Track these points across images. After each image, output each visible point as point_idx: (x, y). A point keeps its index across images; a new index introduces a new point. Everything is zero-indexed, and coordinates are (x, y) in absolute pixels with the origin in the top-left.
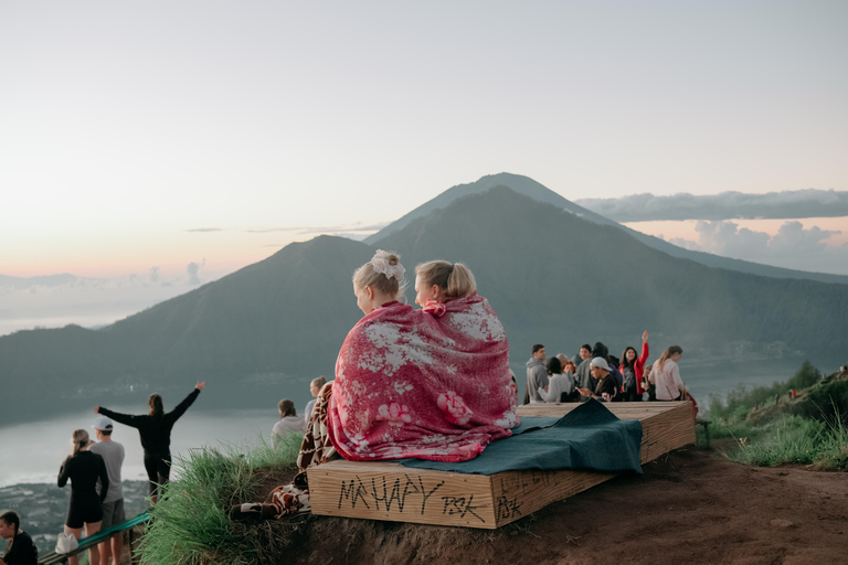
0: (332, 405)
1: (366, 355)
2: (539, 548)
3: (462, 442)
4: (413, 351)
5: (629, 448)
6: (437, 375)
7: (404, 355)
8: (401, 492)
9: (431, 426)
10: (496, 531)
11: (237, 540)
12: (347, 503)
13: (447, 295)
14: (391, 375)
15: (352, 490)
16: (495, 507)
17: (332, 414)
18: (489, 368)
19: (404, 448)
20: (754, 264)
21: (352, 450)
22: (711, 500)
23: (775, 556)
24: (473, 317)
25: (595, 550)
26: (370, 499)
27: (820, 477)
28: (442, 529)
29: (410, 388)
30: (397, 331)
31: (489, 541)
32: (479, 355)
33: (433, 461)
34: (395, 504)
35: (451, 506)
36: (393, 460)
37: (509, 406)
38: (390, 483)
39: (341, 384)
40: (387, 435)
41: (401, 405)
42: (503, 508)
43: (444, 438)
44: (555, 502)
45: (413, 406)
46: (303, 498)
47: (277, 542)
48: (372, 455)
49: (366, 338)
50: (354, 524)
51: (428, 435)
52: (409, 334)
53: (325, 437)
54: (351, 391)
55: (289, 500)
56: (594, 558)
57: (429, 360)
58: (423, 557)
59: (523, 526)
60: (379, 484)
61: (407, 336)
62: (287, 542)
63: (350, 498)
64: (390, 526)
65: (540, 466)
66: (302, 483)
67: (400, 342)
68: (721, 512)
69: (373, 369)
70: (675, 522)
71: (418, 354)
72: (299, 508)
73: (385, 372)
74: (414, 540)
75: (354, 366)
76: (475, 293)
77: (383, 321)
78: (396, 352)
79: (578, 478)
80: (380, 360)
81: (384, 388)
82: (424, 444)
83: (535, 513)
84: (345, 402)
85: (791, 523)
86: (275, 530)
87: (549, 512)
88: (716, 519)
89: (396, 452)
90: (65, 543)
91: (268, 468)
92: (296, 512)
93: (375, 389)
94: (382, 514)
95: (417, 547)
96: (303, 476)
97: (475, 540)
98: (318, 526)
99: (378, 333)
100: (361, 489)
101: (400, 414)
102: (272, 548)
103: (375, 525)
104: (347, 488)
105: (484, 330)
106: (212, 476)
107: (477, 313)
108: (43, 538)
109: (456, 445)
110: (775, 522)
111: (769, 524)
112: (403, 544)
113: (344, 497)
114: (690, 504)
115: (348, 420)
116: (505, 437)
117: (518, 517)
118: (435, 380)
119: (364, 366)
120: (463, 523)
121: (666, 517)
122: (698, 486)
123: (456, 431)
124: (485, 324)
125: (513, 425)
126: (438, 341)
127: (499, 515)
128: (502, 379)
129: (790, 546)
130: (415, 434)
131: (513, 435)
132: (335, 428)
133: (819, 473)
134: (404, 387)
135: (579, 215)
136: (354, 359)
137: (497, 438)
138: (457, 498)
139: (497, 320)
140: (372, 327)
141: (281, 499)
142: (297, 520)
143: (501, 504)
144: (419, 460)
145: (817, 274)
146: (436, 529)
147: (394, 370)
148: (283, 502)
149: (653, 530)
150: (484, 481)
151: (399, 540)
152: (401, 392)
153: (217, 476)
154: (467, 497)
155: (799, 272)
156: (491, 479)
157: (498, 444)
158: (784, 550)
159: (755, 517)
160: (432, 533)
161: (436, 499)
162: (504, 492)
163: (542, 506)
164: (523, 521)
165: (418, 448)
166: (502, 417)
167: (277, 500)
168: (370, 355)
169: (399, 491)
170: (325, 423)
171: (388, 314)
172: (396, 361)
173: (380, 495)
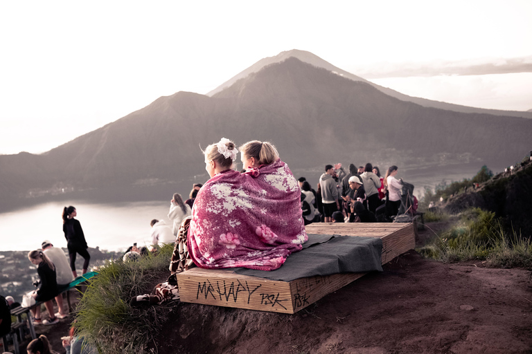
0: (191, 234)
1: (211, 203)
2: (320, 325)
3: (272, 256)
4: (240, 201)
5: (374, 257)
6: (255, 215)
7: (235, 203)
8: (235, 290)
9: (253, 246)
10: (294, 315)
11: (135, 319)
12: (202, 296)
13: (260, 163)
14: (227, 215)
15: (205, 288)
16: (292, 300)
17: (191, 239)
18: (288, 209)
19: (236, 260)
20: (452, 104)
21: (204, 263)
22: (424, 291)
23: (462, 331)
24: (278, 177)
25: (354, 326)
26: (216, 293)
27: (490, 273)
28: (261, 313)
29: (238, 223)
30: (230, 188)
31: (289, 321)
32: (282, 201)
33: (254, 269)
34: (231, 297)
35: (266, 300)
36: (229, 268)
37: (300, 231)
38: (228, 284)
39: (196, 221)
40: (225, 254)
41: (233, 234)
42: (298, 300)
43: (260, 253)
44: (330, 294)
45: (241, 234)
46: (175, 291)
47: (159, 319)
48: (217, 266)
49: (210, 193)
50: (207, 309)
51: (251, 252)
52: (238, 190)
53: (187, 253)
54: (202, 226)
55: (166, 292)
56: (354, 332)
57: (250, 206)
58: (249, 330)
59: (310, 311)
60: (221, 284)
61: (236, 191)
62: (165, 319)
63: (204, 292)
64: (228, 310)
65: (320, 274)
66: (173, 281)
67: (232, 195)
68: (430, 300)
69: (215, 212)
70: (403, 307)
71: (243, 203)
72: (172, 297)
73: (223, 214)
74: (243, 319)
75: (204, 210)
76: (279, 161)
77: (221, 182)
78: (230, 202)
79: (343, 277)
80: (220, 206)
81: (223, 223)
82: (249, 258)
83: (318, 302)
84: (198, 233)
85: (472, 308)
86: (158, 312)
87: (326, 301)
88: (428, 304)
89: (231, 263)
90: (27, 301)
91: (152, 269)
92: (171, 300)
93: (217, 224)
94: (223, 303)
95: (246, 323)
96: (174, 276)
97: (281, 321)
98: (184, 309)
99: (218, 190)
100: (211, 288)
101: (233, 239)
102: (157, 323)
103: (220, 309)
104: (202, 287)
105: (285, 185)
106: (118, 277)
107: (281, 174)
108: (12, 284)
109: (268, 257)
110: (463, 307)
111: (459, 308)
112: (237, 321)
113: (200, 292)
114: (412, 293)
115: (201, 244)
116: (298, 251)
117: (308, 305)
118: (254, 218)
119: (210, 210)
120: (273, 309)
121: (397, 303)
122: (417, 280)
123: (268, 248)
124: (285, 181)
125: (303, 242)
126: (256, 193)
127: (295, 305)
128: (296, 215)
129: (472, 324)
130: (243, 253)
131: (303, 249)
132: (193, 248)
133: (490, 270)
134: (235, 223)
135: (341, 75)
136: (204, 206)
137: (293, 252)
138: (270, 295)
139: (293, 178)
140: (214, 186)
141: (161, 292)
142: (171, 305)
143: (296, 299)
144: (245, 269)
145: (492, 110)
146: (257, 313)
147: (229, 212)
148: (162, 294)
149: (390, 313)
150: (286, 285)
151: (234, 319)
152: (233, 226)
153: (121, 278)
154: (276, 295)
155: (480, 109)
156: (290, 284)
157: (294, 256)
158: (468, 327)
159: (451, 303)
160: (255, 315)
161: (256, 295)
162: (298, 291)
163: (321, 297)
164: (310, 308)
165: (245, 260)
166: (296, 238)
167: (158, 292)
168: (213, 203)
169: (234, 289)
170: (186, 244)
171: (224, 177)
172: (230, 207)
173: (222, 291)
